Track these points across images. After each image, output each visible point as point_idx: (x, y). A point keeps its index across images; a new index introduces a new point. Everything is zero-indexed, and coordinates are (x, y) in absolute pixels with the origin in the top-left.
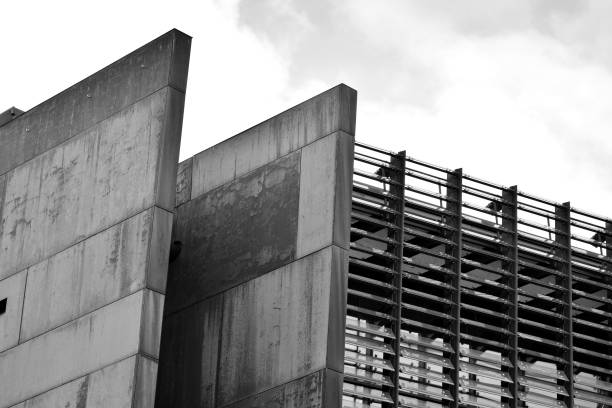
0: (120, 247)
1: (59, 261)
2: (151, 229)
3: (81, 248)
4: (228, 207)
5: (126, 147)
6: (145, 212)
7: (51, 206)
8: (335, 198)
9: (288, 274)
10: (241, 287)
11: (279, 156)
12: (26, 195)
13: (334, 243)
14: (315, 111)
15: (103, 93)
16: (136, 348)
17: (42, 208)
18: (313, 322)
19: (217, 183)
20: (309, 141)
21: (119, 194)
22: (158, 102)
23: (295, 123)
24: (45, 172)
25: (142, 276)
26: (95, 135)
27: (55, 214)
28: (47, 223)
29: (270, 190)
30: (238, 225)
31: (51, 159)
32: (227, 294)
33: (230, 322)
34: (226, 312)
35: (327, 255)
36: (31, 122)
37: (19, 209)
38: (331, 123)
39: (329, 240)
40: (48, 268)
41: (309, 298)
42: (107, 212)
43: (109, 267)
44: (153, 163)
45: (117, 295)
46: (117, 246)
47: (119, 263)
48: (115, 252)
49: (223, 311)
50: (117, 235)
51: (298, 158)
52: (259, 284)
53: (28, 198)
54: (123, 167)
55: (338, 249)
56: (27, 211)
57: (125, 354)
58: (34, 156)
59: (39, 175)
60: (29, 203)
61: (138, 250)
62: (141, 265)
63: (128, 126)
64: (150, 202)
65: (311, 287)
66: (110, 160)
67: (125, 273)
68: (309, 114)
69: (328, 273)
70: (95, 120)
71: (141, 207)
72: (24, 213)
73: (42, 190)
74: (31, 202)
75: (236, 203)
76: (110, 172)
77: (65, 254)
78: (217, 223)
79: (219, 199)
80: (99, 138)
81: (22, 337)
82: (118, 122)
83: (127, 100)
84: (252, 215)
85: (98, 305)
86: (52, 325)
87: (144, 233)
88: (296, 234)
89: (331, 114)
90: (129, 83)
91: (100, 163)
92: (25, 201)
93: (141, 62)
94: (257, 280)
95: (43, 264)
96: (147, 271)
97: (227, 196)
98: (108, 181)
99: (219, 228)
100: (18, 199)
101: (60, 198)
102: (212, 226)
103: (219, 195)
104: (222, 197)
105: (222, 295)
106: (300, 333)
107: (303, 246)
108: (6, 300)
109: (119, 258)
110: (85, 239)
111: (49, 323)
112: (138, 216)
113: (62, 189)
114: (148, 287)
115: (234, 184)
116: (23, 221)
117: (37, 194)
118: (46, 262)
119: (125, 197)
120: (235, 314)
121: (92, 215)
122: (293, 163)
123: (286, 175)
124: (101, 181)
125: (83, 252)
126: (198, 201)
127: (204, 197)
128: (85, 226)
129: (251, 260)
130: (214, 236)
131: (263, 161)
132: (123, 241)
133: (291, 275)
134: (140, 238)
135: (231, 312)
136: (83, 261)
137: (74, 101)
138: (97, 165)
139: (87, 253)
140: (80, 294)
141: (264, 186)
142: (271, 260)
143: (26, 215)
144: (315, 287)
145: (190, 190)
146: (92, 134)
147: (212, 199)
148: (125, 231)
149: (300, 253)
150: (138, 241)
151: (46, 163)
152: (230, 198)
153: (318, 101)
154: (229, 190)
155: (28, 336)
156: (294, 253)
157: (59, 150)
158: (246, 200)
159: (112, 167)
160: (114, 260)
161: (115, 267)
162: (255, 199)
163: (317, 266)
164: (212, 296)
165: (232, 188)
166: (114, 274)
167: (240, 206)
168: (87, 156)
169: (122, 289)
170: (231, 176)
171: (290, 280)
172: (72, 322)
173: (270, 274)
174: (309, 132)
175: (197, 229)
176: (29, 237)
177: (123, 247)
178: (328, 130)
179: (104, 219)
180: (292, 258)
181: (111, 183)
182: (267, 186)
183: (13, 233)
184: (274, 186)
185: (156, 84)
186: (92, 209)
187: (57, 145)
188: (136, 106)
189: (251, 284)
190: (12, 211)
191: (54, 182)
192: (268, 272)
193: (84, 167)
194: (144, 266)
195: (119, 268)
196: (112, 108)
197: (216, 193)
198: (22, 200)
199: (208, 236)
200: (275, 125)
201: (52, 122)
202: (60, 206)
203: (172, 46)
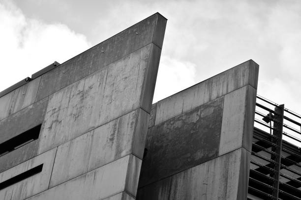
0: (116, 132)
1: (77, 141)
2: (137, 120)
3: (92, 134)
4: (178, 129)
5: (124, 77)
6: (133, 112)
7: (75, 112)
8: (244, 121)
9: (213, 165)
10: (183, 173)
11: (210, 100)
12: (60, 107)
13: (243, 147)
14: (234, 75)
15: (111, 50)
16: (123, 188)
17: (69, 113)
18: (228, 191)
19: (172, 116)
20: (229, 91)
21: (117, 103)
22: (146, 52)
23: (221, 82)
24: (72, 94)
25: (129, 147)
26: (105, 72)
27: (76, 116)
28: (72, 121)
29: (203, 118)
30: (183, 138)
31: (77, 87)
32: (174, 176)
33: (175, 193)
34: (173, 187)
35: (239, 154)
36: (65, 68)
37: (55, 115)
38: (243, 80)
39: (240, 144)
40: (70, 146)
41: (226, 178)
42: (109, 113)
43: (109, 143)
44: (140, 84)
45: (113, 158)
46: (114, 131)
47: (115, 140)
48: (113, 134)
49: (171, 186)
50: (115, 125)
51: (222, 100)
52: (195, 170)
53: (61, 108)
54: (121, 87)
55: (245, 151)
56: (59, 116)
57: (115, 192)
58: (66, 86)
59: (68, 96)
60: (61, 111)
61: (128, 132)
62: (129, 141)
63: (126, 66)
64: (137, 106)
65: (227, 172)
66: (113, 84)
67: (118, 146)
68: (230, 77)
69: (238, 163)
70: (105, 64)
71: (131, 109)
72: (58, 116)
73: (70, 104)
74: (63, 111)
75: (182, 126)
76: (113, 91)
77: (81, 137)
78: (170, 138)
79: (172, 125)
80: (107, 74)
81: (51, 184)
82: (120, 64)
83: (126, 52)
84: (192, 132)
85: (100, 164)
86: (70, 178)
87: (132, 123)
88: (219, 143)
89: (244, 76)
90: (128, 43)
91: (107, 87)
92: (59, 110)
93: (136, 32)
94: (193, 168)
95: (68, 144)
96: (132, 144)
97: (177, 123)
98: (111, 96)
99: (171, 140)
100: (55, 109)
101: (81, 107)
102: (167, 139)
103: (172, 122)
104: (174, 123)
105: (171, 178)
106: (219, 198)
107: (223, 149)
108: (43, 164)
109: (115, 138)
110: (94, 128)
111: (68, 176)
112: (128, 114)
113: (82, 102)
114: (132, 153)
115: (182, 116)
116: (57, 121)
117: (66, 106)
118: (69, 143)
119: (121, 104)
120: (179, 188)
121: (100, 115)
122: (219, 104)
123: (214, 110)
124: (107, 96)
125: (92, 136)
126: (158, 127)
127: (163, 124)
128: (95, 121)
129: (190, 157)
130: (168, 145)
131: (200, 103)
132: (118, 129)
133: (215, 165)
134: (130, 126)
135: (176, 187)
136: (92, 141)
137: (93, 55)
138: (105, 88)
139: (95, 136)
140: (89, 159)
141: (200, 116)
142: (203, 157)
143: (59, 118)
144: (229, 172)
145: (155, 120)
146: (103, 71)
147: (168, 125)
148: (120, 123)
149: (221, 153)
150: (128, 127)
151: (74, 89)
152: (179, 124)
153: (236, 69)
154: (179, 119)
155: (55, 184)
156: (217, 152)
157: (82, 82)
158: (189, 124)
159: (114, 88)
160: (112, 139)
161: (113, 143)
162: (195, 124)
163: (232, 160)
164: (165, 178)
165: (180, 119)
166: (111, 147)
167: (185, 128)
168: (98, 84)
169: (116, 155)
170: (180, 112)
171: (214, 168)
172: (82, 175)
173: (202, 165)
174: (229, 86)
175: (158, 141)
176: (60, 130)
177: (118, 131)
178: (241, 85)
179: (107, 117)
180: (216, 156)
181: (113, 97)
182: (202, 117)
183: (50, 128)
184: (207, 116)
185: (144, 42)
186: (100, 112)
187: (81, 79)
188: (131, 55)
189: (189, 171)
190: (51, 116)
191: (78, 99)
192: (201, 164)
193: (97, 89)
194: (131, 141)
195: (115, 143)
196: (116, 57)
197: (171, 121)
198: (57, 110)
199: (164, 145)
200: (209, 83)
201: (78, 67)
202: (80, 112)
203: (155, 22)
